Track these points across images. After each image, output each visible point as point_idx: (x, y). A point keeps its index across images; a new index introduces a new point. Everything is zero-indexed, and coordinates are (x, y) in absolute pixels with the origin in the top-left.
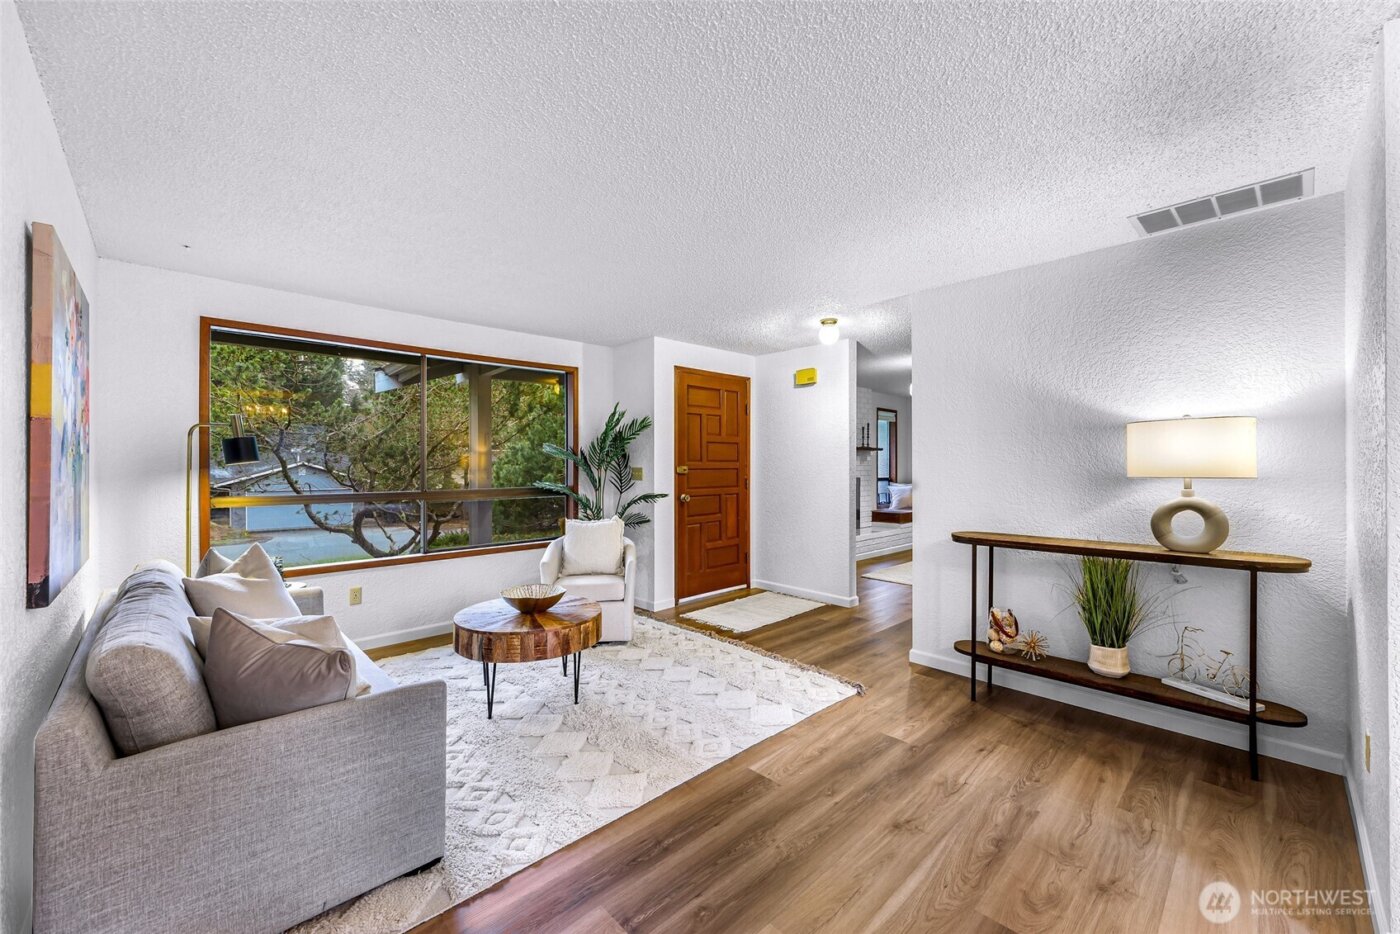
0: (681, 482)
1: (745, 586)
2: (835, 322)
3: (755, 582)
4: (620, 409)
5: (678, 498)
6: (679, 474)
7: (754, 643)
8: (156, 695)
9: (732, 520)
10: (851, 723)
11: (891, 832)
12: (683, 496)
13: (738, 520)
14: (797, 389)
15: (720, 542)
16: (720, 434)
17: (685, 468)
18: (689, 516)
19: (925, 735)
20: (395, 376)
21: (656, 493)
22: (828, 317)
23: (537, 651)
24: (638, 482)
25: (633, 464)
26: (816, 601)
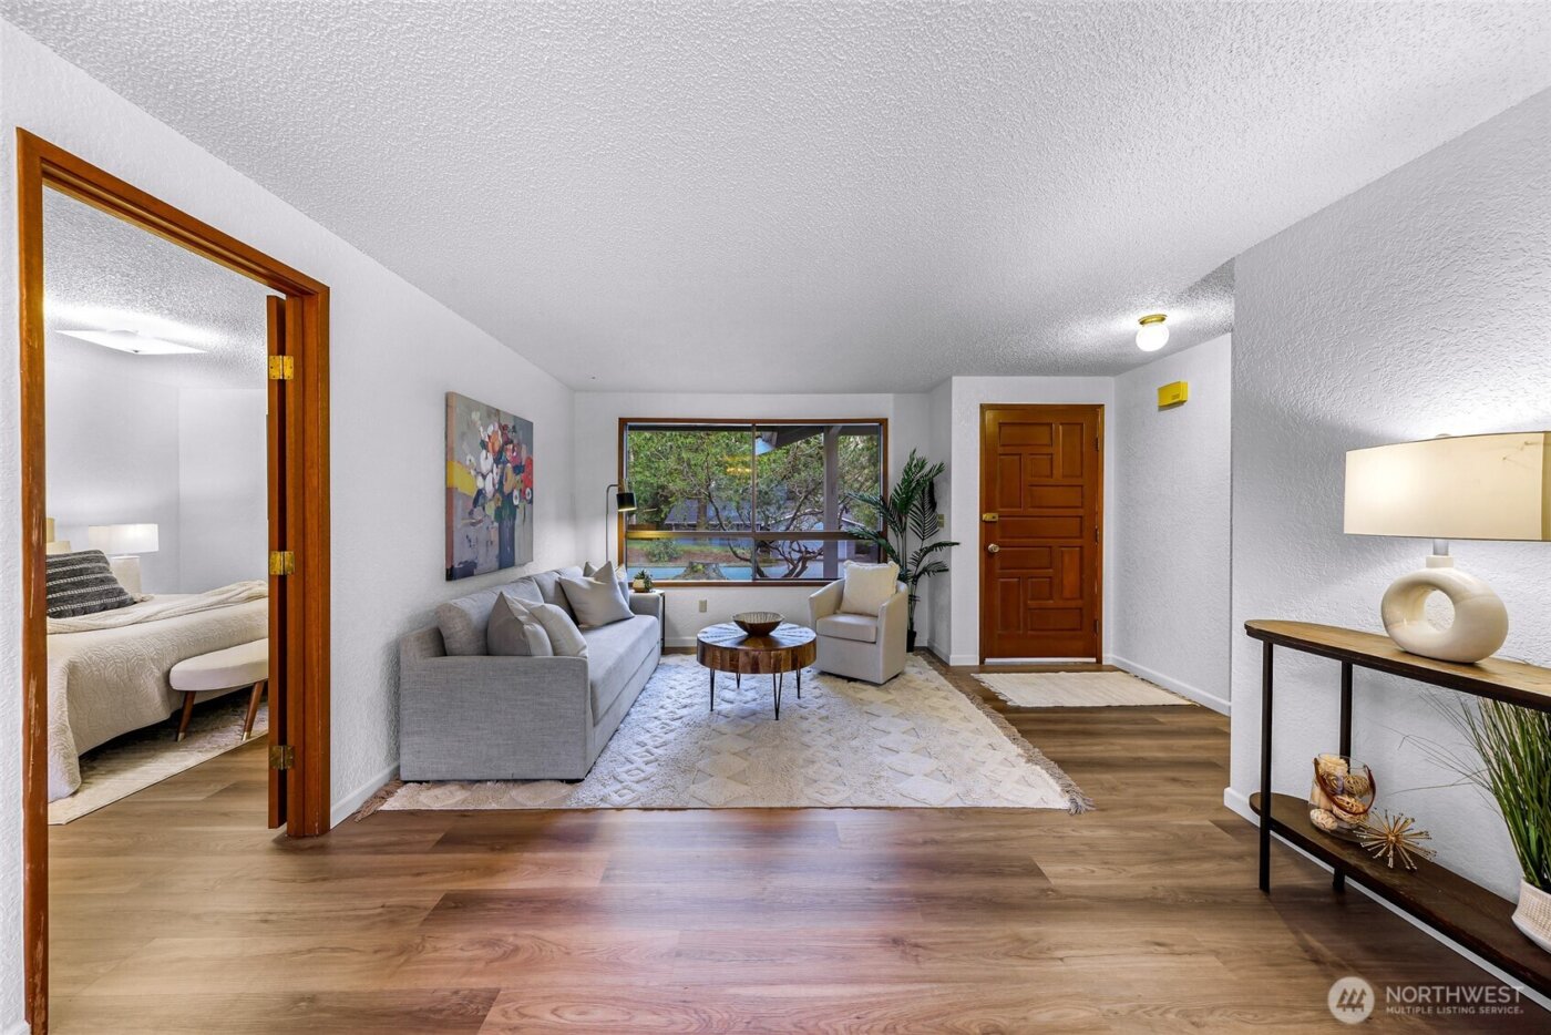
0: (987, 531)
1: (1094, 660)
2: (1163, 319)
3: (1109, 657)
4: (918, 455)
5: (984, 548)
6: (986, 522)
7: (1012, 722)
8: (452, 630)
9: (1071, 578)
10: (1004, 833)
11: (881, 941)
12: (991, 546)
13: (1081, 579)
14: (1162, 413)
15: (1051, 602)
16: (1051, 475)
17: (996, 515)
18: (1002, 568)
19: (1091, 888)
20: (768, 441)
21: (953, 541)
22: (1153, 313)
23: (731, 665)
24: (942, 529)
25: (939, 510)
26: (1183, 697)
